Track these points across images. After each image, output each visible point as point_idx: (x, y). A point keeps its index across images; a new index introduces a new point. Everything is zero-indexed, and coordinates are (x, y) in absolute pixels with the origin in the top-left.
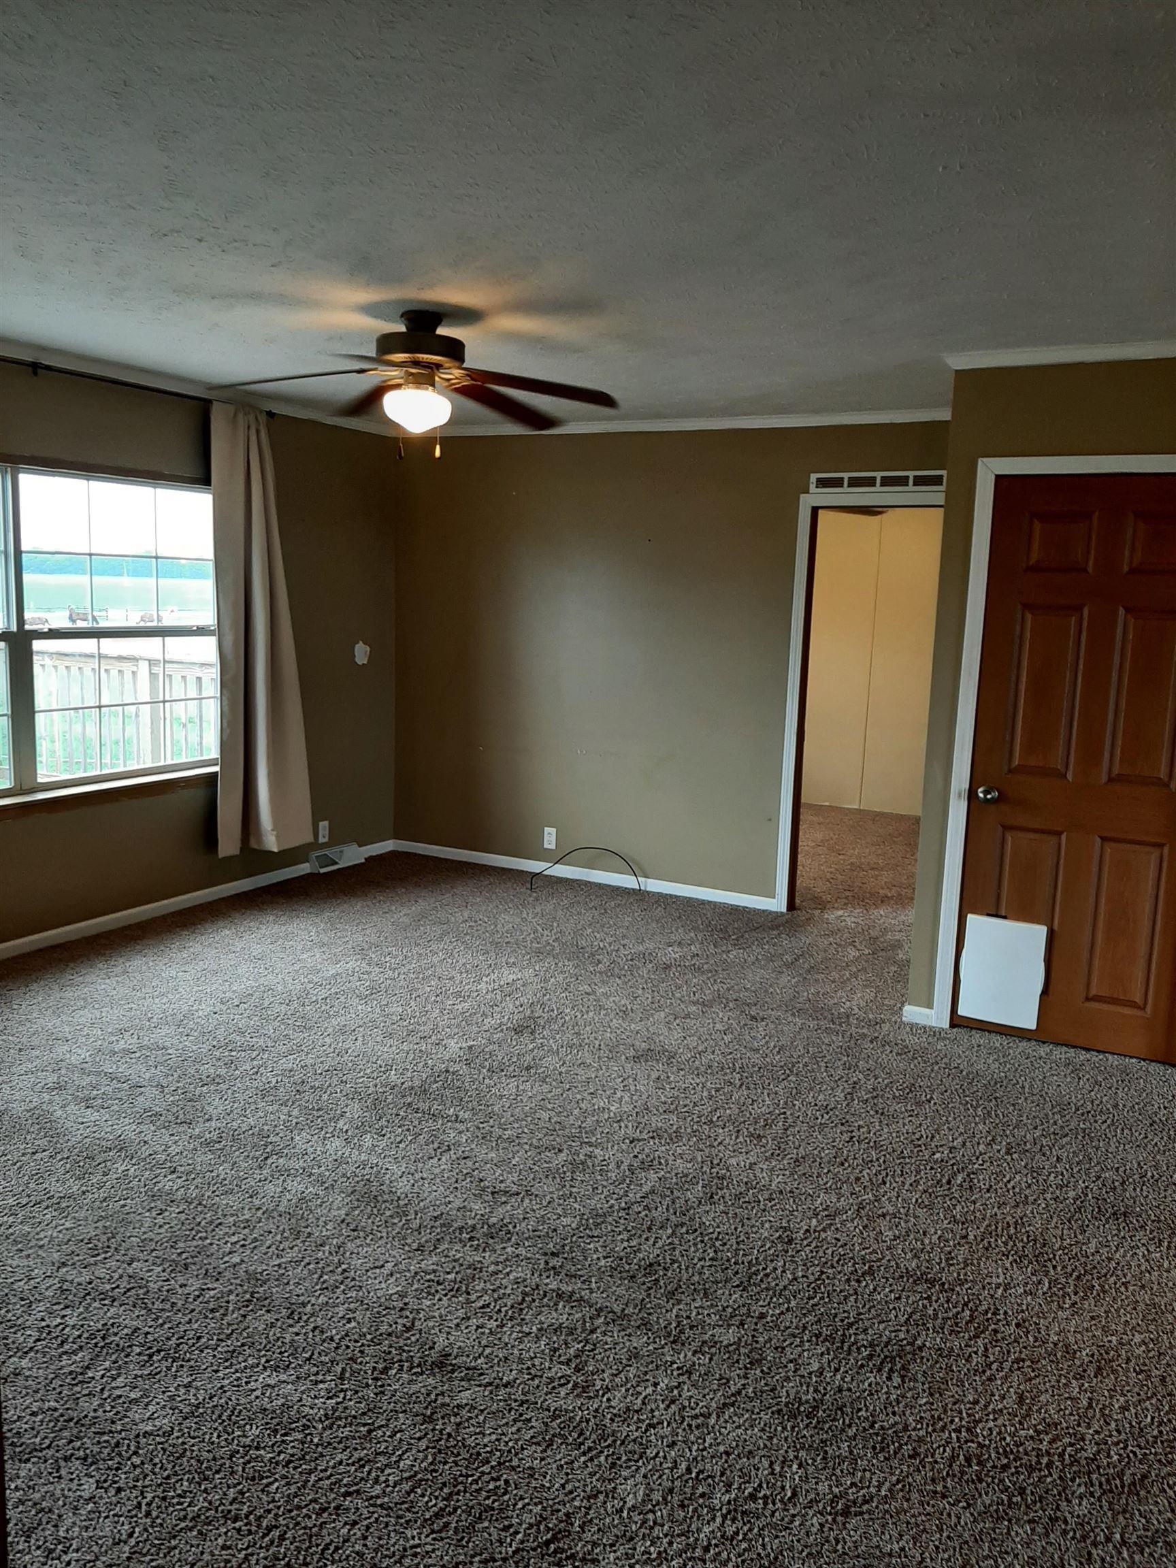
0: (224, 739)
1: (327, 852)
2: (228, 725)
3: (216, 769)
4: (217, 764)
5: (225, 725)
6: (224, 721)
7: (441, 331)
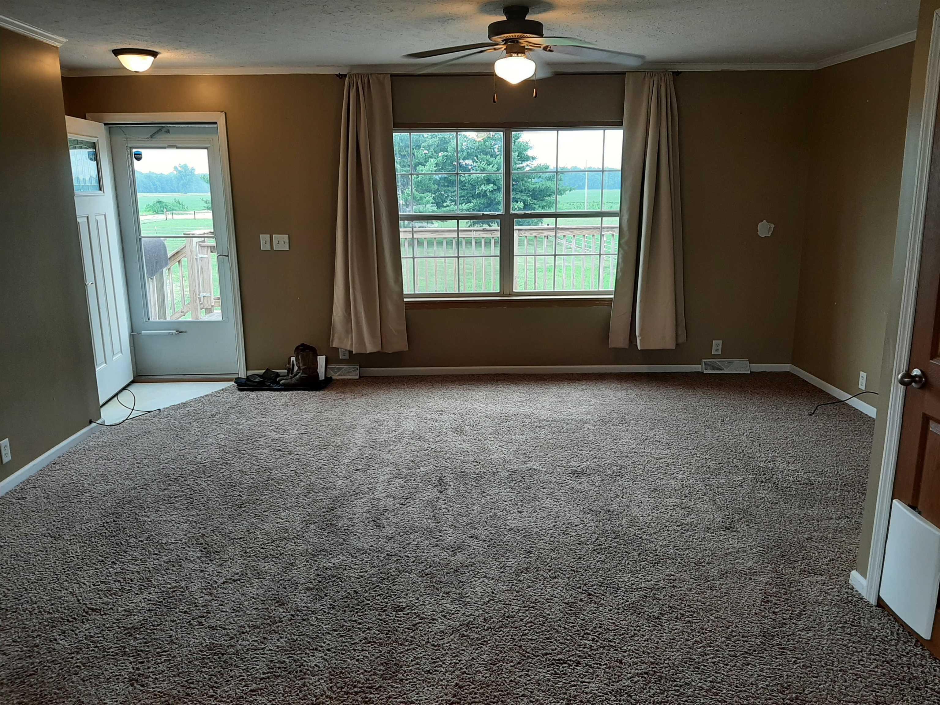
0: (618, 277)
1: (717, 361)
2: (621, 271)
3: (612, 296)
4: (612, 295)
5: (619, 270)
6: (619, 267)
7: (527, 18)
